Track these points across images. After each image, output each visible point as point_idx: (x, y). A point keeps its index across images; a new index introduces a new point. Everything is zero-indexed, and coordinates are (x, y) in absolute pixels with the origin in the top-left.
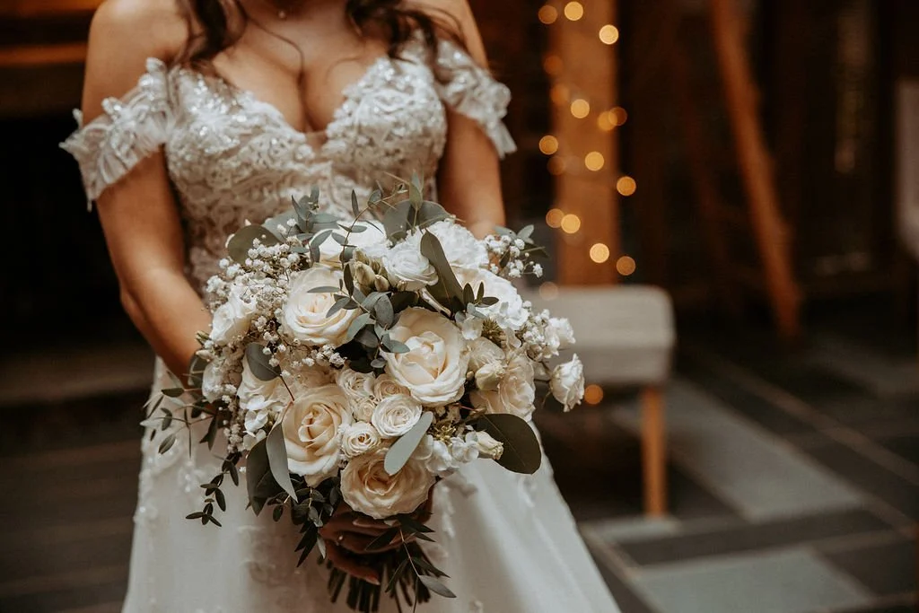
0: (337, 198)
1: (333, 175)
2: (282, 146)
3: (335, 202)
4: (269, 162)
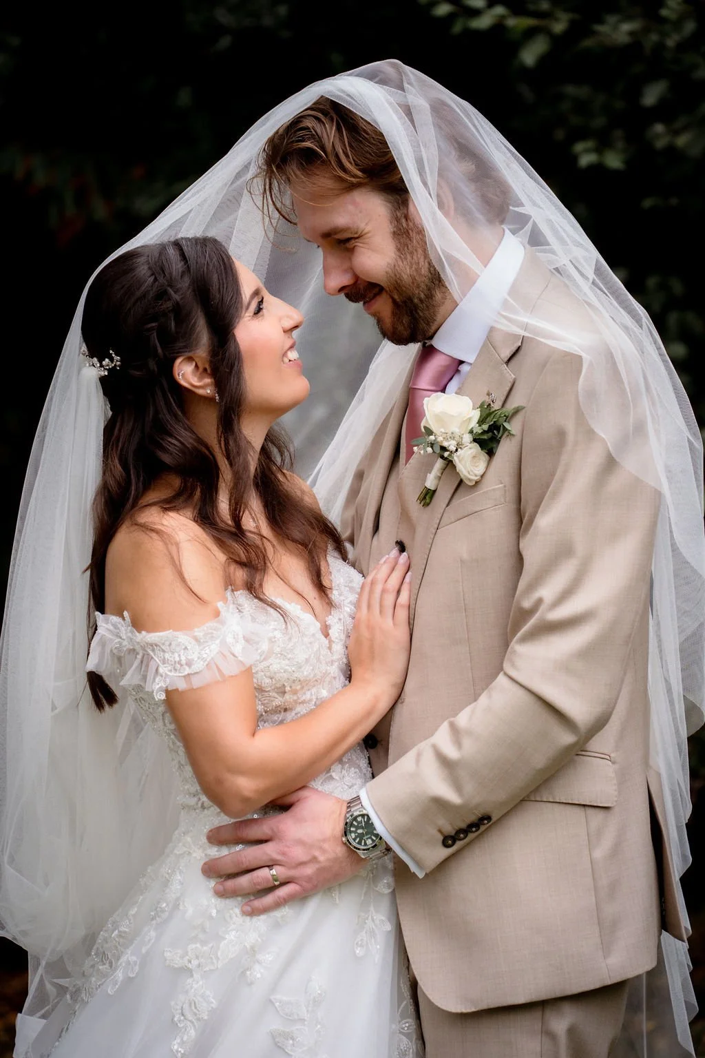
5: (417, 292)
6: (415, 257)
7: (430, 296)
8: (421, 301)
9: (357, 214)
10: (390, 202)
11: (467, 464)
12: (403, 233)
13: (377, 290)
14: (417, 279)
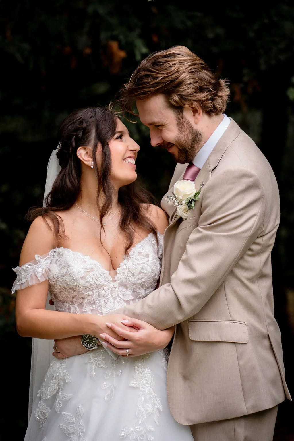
0: (120, 295)
1: (119, 287)
2: (101, 275)
3: (119, 297)
4: (96, 281)
5: (187, 146)
6: (186, 133)
7: (193, 147)
8: (189, 149)
9: (162, 117)
10: (175, 112)
11: (182, 211)
12: (181, 124)
13: (172, 144)
14: (187, 141)
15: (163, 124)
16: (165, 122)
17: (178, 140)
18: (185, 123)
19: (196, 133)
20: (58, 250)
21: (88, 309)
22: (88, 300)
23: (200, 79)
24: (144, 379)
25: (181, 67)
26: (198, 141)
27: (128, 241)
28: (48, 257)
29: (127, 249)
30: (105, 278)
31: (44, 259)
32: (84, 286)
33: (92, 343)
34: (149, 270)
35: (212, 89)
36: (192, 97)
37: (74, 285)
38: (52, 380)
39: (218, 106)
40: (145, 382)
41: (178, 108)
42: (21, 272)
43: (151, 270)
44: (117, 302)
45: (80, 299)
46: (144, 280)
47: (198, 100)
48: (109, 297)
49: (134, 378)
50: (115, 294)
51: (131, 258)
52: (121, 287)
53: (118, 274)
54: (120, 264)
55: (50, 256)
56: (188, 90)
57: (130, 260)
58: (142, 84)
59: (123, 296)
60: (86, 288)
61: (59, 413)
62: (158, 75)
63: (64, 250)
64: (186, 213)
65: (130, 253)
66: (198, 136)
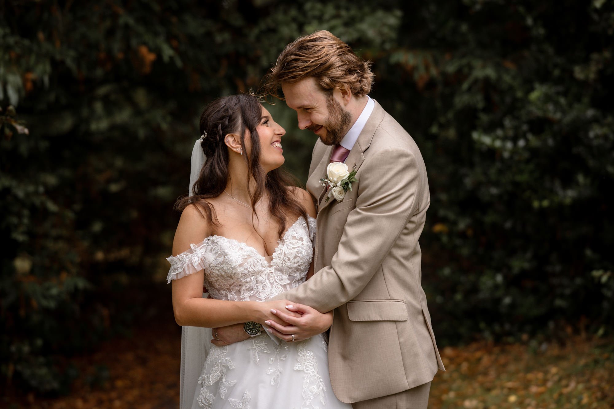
5: (337, 128)
6: (336, 115)
7: (342, 128)
8: (338, 130)
9: (313, 100)
10: (326, 95)
11: (337, 194)
12: (331, 106)
13: (321, 126)
14: (337, 123)
15: (313, 107)
16: (315, 104)
17: (328, 122)
18: (335, 104)
19: (346, 115)
20: (211, 238)
21: (246, 296)
22: (246, 287)
23: (348, 62)
24: (307, 362)
25: (329, 50)
26: (347, 123)
27: (280, 225)
28: (203, 246)
29: (281, 233)
30: (262, 264)
31: (199, 248)
32: (242, 273)
33: (256, 330)
34: (305, 253)
35: (359, 71)
36: (342, 79)
37: (232, 273)
38: (214, 367)
39: (365, 87)
40: (308, 364)
41: (328, 90)
42: (177, 262)
43: (307, 253)
44: (274, 287)
45: (238, 286)
46: (299, 264)
47: (349, 82)
48: (267, 283)
49: (298, 362)
50: (272, 279)
51: (286, 243)
52: (277, 272)
53: (274, 259)
54: (275, 249)
55: (204, 245)
56: (337, 72)
57: (285, 244)
58: (292, 68)
59: (280, 280)
60: (244, 275)
61: (224, 399)
62: (308, 59)
63: (218, 238)
64: (341, 195)
65: (284, 237)
66: (348, 118)
